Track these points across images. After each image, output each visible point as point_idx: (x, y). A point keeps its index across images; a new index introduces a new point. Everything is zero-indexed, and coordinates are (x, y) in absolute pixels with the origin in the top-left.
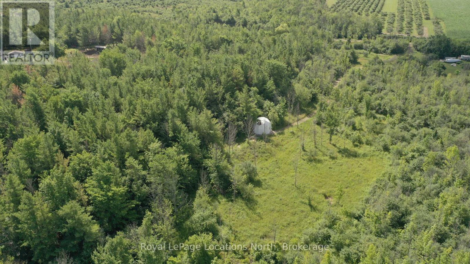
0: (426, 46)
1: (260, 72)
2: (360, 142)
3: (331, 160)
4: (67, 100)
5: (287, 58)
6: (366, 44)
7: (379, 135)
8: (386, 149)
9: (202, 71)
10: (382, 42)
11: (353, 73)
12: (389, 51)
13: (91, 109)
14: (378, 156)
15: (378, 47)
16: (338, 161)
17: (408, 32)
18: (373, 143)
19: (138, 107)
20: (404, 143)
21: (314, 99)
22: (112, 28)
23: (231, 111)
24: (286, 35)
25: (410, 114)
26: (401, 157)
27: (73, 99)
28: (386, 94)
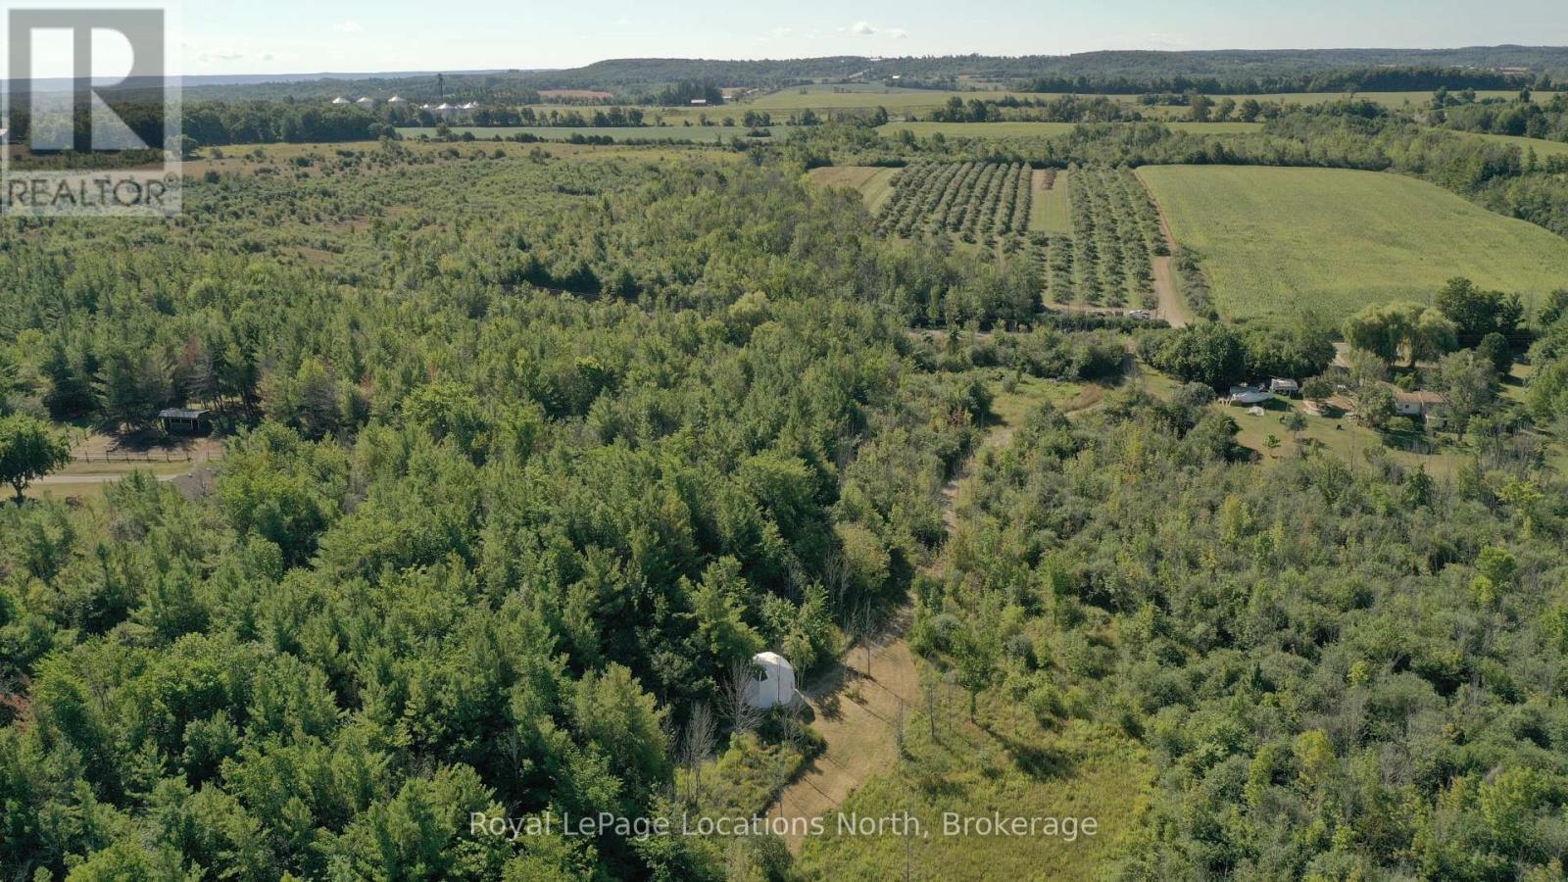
0: (1176, 355)
1: (736, 501)
2: (1058, 711)
3: (987, 781)
4: (182, 688)
5: (802, 438)
6: (1003, 348)
7: (1105, 680)
8: (1133, 730)
9: (565, 522)
10: (1052, 343)
11: (990, 461)
12: (1074, 371)
13: (262, 709)
14: (1112, 752)
15: (1043, 357)
16: (1010, 784)
17: (1115, 299)
18: (1091, 709)
19: (414, 687)
20: (1178, 709)
21: (899, 566)
22: (218, 348)
23: (674, 645)
24: (769, 333)
25: (1176, 605)
26: (1178, 755)
27: (199, 685)
28: (1098, 536)
